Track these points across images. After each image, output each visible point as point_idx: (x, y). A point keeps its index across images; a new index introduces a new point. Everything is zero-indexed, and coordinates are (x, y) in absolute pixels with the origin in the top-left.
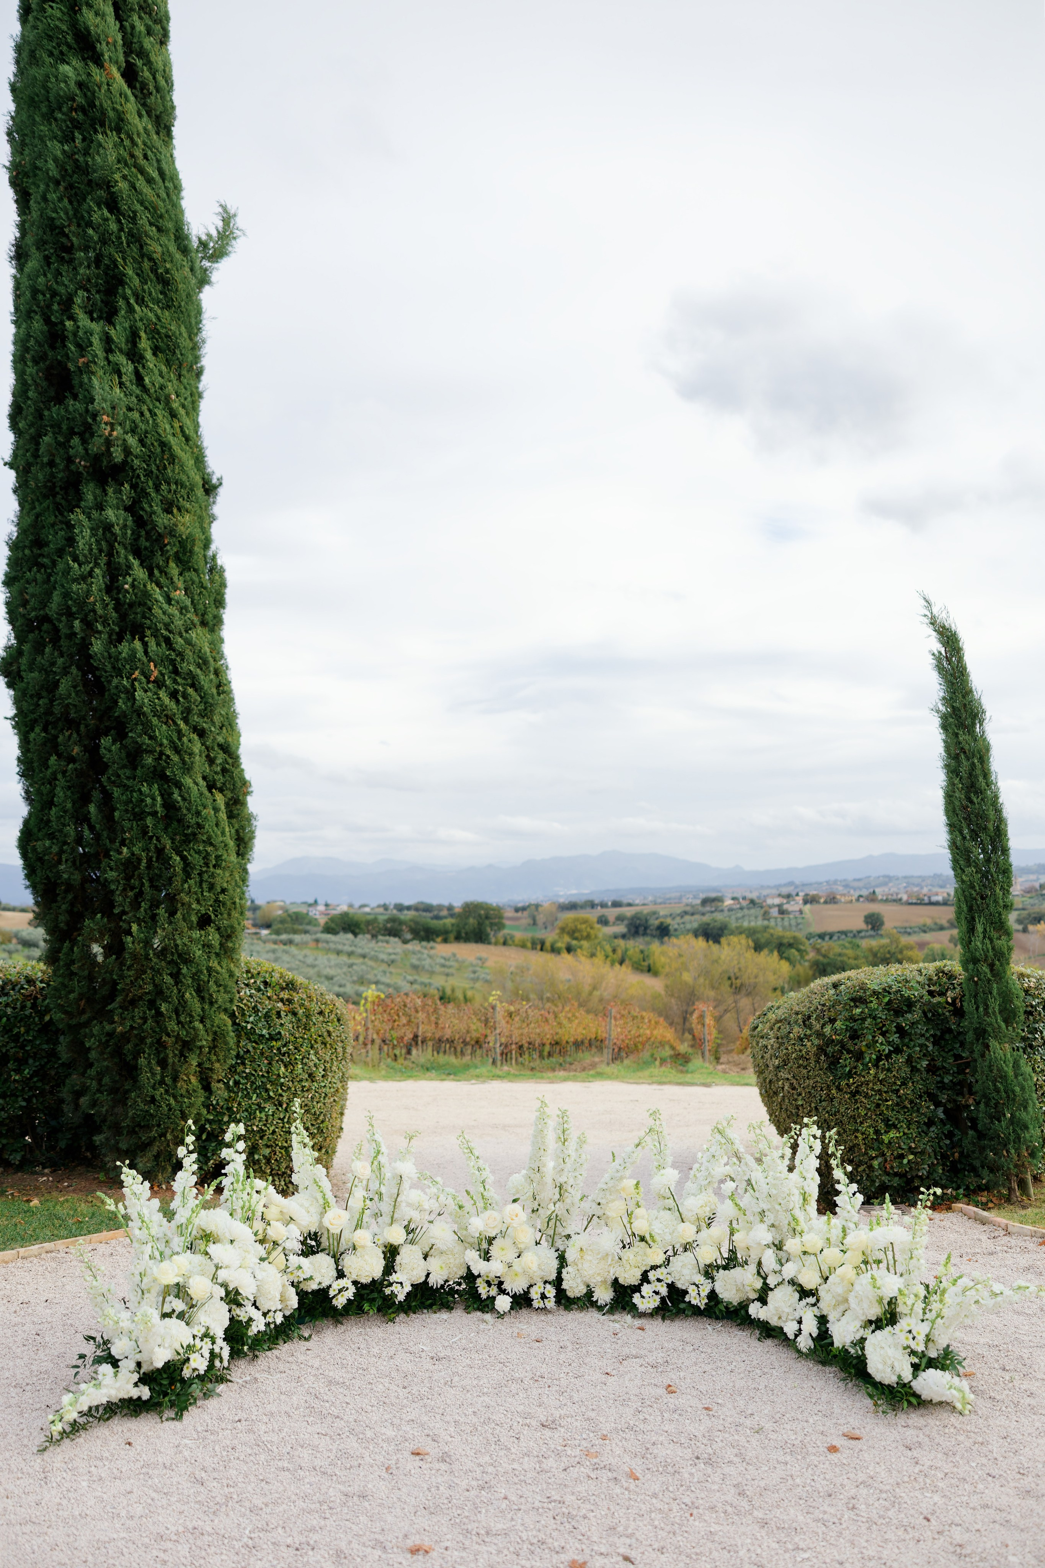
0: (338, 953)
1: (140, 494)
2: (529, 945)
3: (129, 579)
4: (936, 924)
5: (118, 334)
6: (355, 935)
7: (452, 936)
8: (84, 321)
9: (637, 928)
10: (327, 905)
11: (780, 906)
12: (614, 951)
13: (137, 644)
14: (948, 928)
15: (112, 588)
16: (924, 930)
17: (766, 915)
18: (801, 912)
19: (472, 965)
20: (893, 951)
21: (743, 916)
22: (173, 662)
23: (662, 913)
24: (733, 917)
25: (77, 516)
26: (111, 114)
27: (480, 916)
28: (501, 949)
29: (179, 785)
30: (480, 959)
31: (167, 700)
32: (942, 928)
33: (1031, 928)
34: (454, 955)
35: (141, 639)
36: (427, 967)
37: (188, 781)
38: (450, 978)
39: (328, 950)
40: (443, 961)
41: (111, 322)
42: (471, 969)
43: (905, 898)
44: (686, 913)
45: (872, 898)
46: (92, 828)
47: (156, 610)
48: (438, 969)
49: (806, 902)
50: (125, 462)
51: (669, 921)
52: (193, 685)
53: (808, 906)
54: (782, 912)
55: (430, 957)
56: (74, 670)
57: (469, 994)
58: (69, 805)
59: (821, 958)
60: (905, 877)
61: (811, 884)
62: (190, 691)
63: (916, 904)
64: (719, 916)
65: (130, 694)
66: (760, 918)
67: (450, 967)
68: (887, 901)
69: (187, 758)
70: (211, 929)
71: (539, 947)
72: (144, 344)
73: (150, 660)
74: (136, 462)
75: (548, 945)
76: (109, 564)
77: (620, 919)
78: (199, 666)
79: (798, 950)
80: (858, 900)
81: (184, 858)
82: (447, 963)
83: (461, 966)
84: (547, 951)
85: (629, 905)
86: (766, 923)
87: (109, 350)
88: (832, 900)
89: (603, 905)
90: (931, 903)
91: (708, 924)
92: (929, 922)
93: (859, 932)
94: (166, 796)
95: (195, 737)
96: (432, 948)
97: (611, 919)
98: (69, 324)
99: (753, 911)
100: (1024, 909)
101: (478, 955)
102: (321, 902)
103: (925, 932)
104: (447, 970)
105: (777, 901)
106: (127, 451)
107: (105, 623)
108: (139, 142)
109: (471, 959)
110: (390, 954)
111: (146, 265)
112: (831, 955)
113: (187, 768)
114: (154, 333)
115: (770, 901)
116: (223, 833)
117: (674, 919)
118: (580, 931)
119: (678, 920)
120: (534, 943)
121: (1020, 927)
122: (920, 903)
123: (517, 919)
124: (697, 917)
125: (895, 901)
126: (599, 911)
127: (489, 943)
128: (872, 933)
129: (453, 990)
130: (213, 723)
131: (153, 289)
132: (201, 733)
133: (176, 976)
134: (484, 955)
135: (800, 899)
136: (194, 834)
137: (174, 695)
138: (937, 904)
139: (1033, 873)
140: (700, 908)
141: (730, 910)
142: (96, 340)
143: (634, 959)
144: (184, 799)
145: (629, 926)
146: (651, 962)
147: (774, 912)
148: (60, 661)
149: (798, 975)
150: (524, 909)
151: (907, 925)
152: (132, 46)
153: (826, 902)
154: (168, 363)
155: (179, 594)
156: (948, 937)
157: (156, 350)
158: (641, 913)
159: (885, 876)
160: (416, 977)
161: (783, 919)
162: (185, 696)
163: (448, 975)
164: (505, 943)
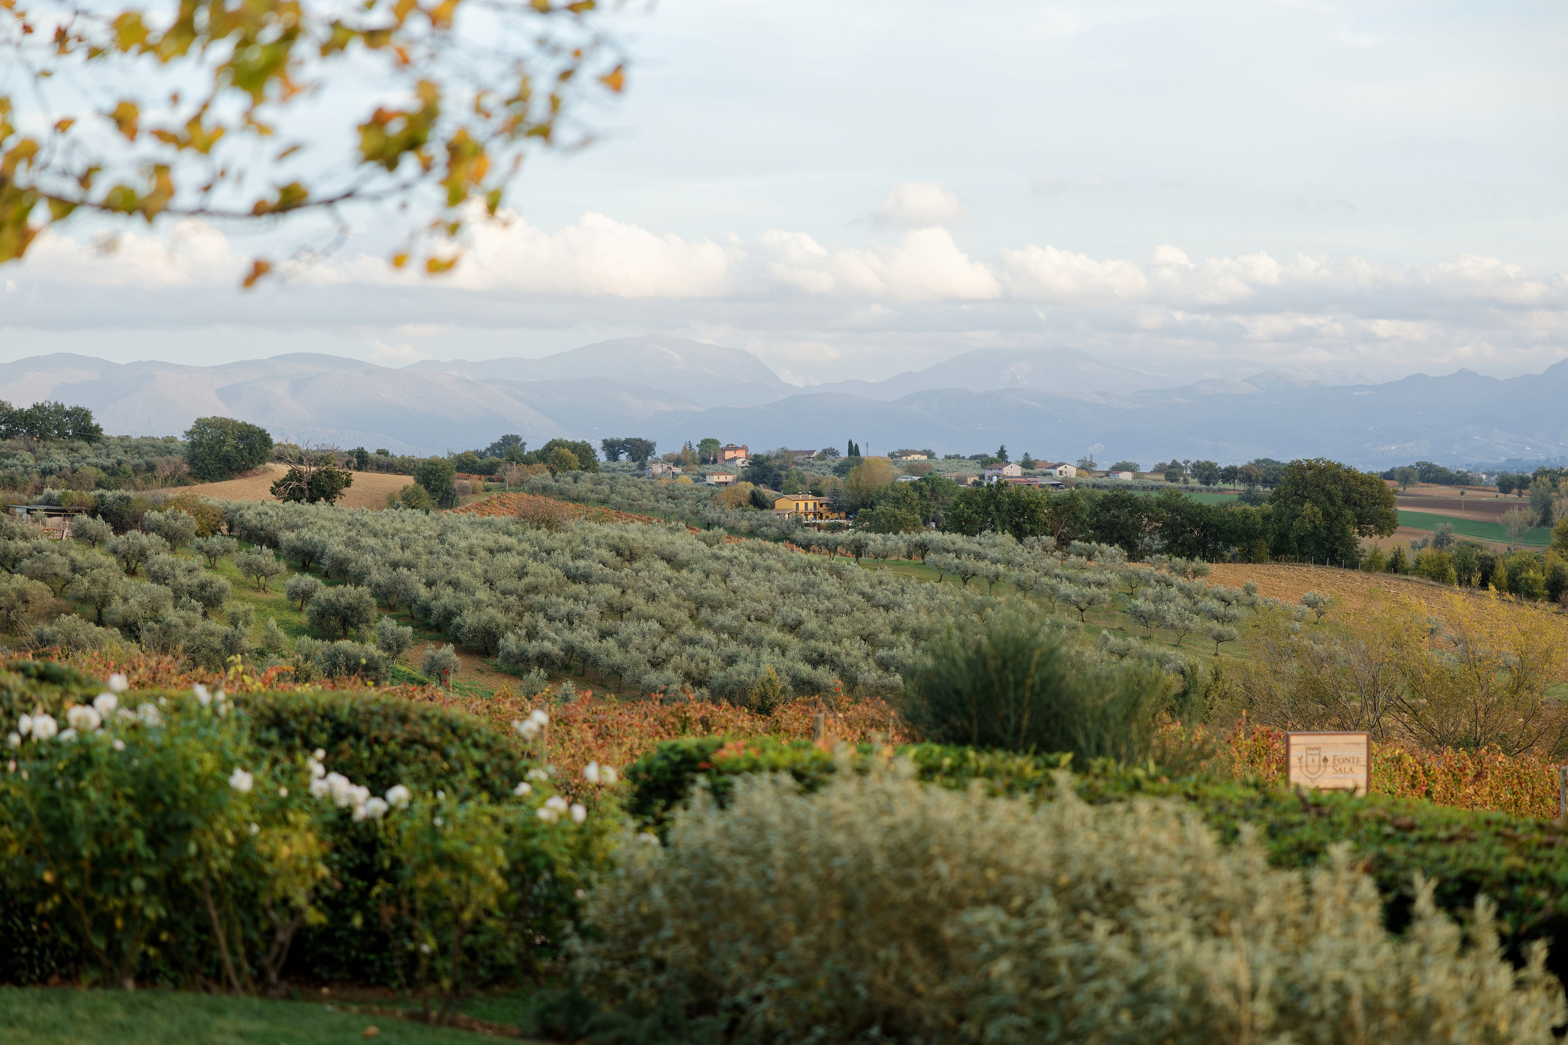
0: (966, 577)
2: (1452, 572)
6: (1020, 534)
10: (1027, 464)
19: (1287, 618)
30: (1311, 604)
34: (1249, 590)
36: (1171, 617)
38: (1219, 648)
39: (943, 572)
40: (1215, 605)
42: (1282, 627)
48: (1197, 623)
55: (1188, 594)
67: (1231, 620)
71: (1476, 579)
75: (1501, 572)
82: (1226, 611)
96: (1196, 573)
101: (1311, 593)
102: (1015, 455)
104: (1219, 628)
110: (1086, 584)
123: (1502, 508)
127: (1353, 566)
150: (1523, 483)
160: (1136, 643)
163: (1219, 639)
164: (1395, 566)
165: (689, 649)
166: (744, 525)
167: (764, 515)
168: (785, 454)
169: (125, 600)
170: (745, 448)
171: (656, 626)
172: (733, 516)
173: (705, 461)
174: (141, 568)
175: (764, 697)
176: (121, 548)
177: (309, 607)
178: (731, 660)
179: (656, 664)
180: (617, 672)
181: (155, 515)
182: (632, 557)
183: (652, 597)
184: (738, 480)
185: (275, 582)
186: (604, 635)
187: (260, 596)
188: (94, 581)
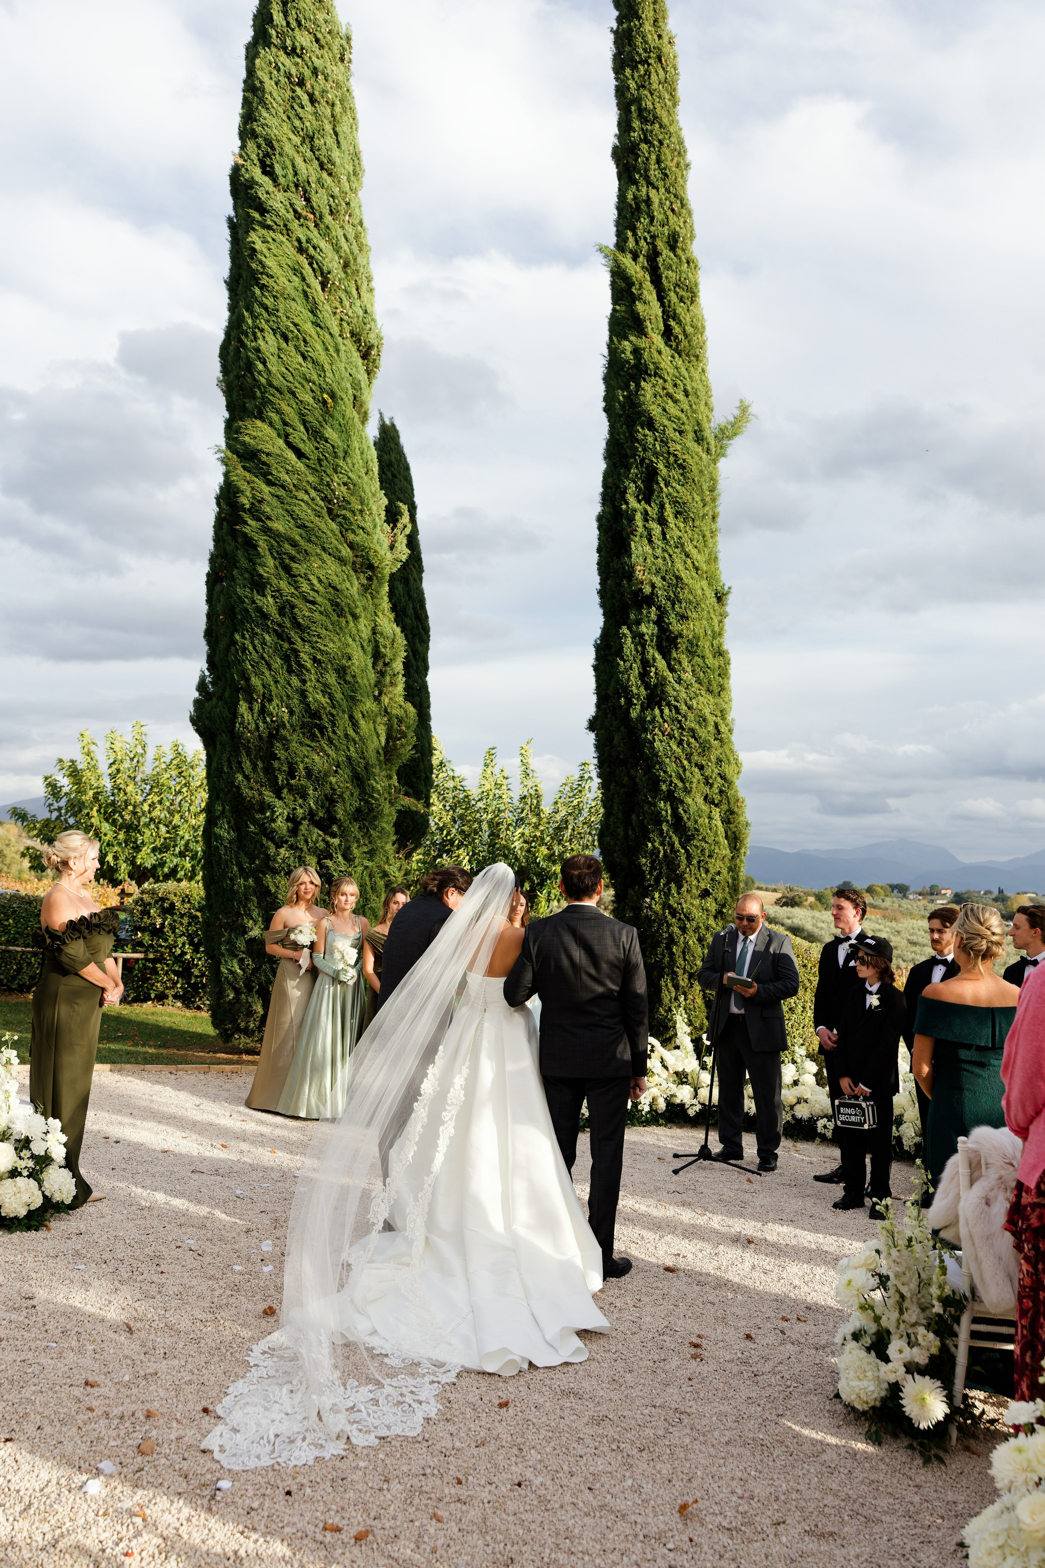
1: (662, 614)
3: (653, 669)
5: (653, 511)
8: (633, 503)
13: (657, 711)
15: (643, 675)
22: (680, 722)
26: (652, 367)
29: (682, 802)
31: (675, 747)
35: (659, 708)
37: (689, 800)
41: (648, 502)
46: (633, 830)
47: (669, 689)
50: (652, 593)
52: (694, 737)
56: (623, 729)
58: (620, 815)
62: (692, 740)
65: (652, 742)
69: (687, 785)
70: (710, 899)
72: (669, 512)
73: (665, 721)
74: (660, 592)
76: (641, 660)
78: (699, 723)
81: (687, 851)
87: (646, 520)
94: (675, 810)
95: (697, 770)
98: (624, 507)
106: (653, 586)
107: (638, 699)
108: (669, 379)
111: (672, 459)
113: (688, 791)
114: (675, 502)
116: (716, 835)
130: (710, 760)
131: (676, 473)
132: (701, 768)
133: (683, 929)
136: (693, 835)
137: (680, 743)
142: (638, 517)
144: (685, 812)
148: (615, 723)
152: (669, 314)
154: (685, 521)
155: (688, 676)
157: (677, 514)
162: (689, 744)
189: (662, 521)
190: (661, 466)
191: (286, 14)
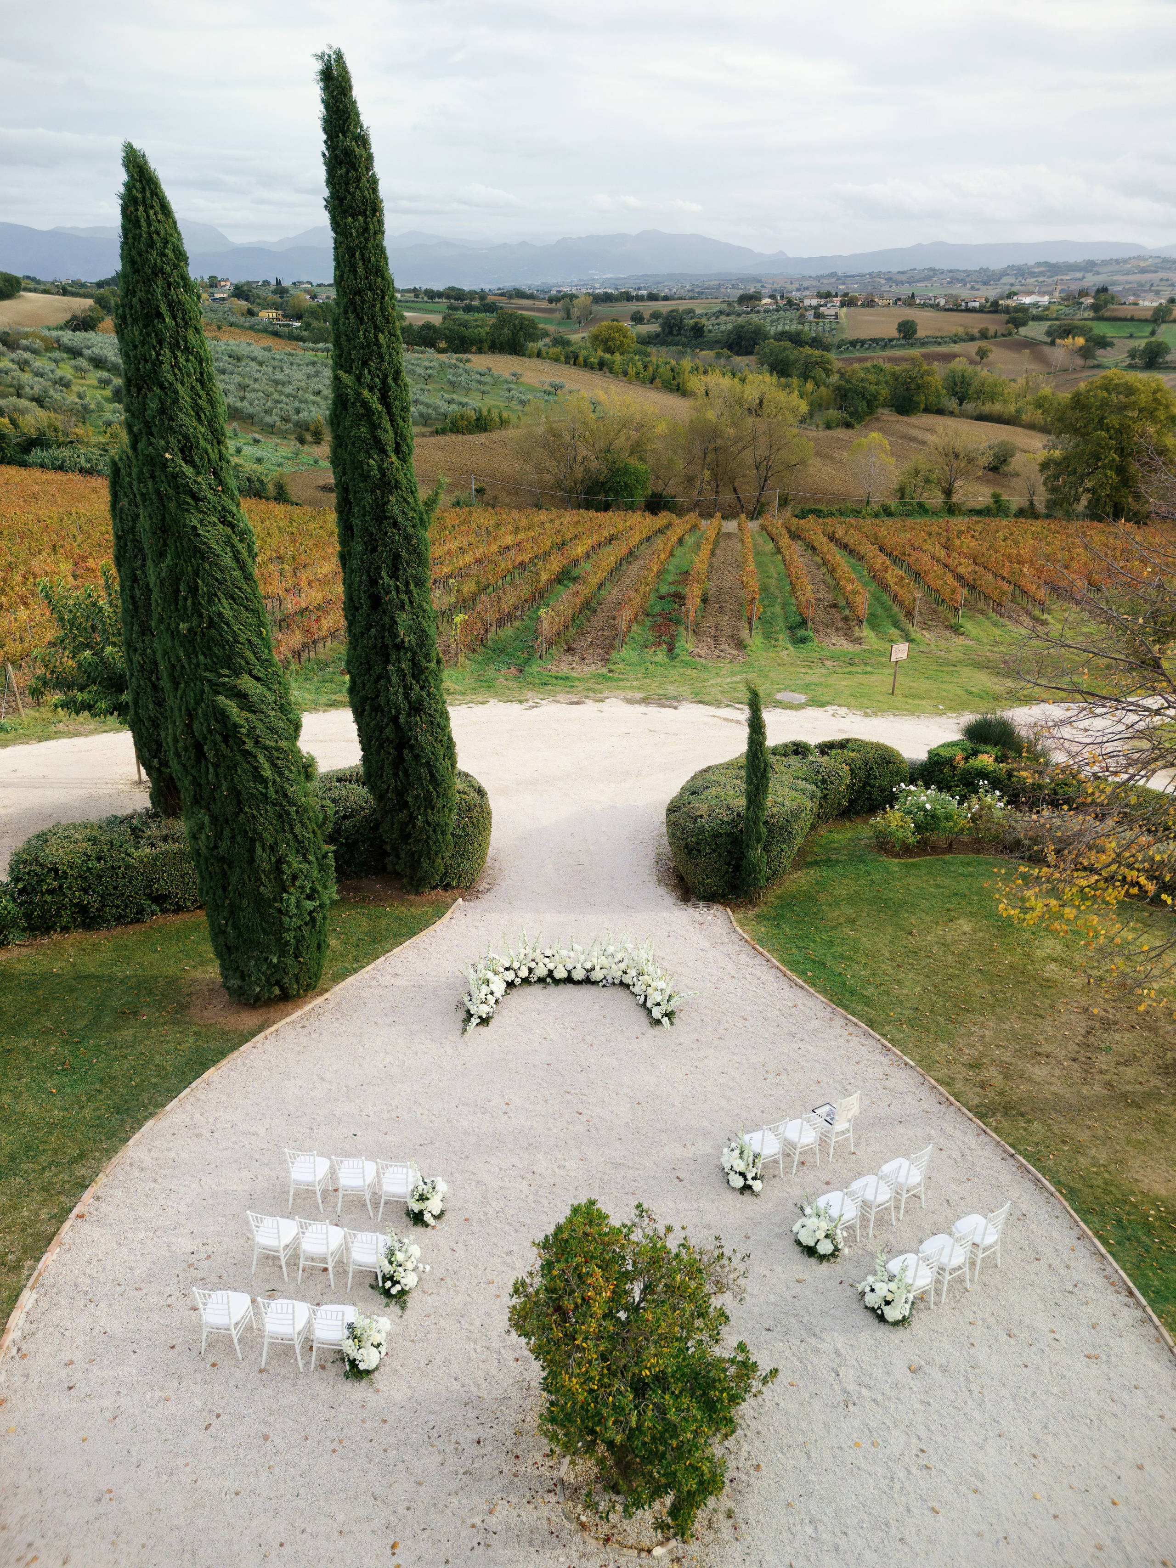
2: (563, 359)
3: (413, 691)
4: (967, 334)
5: (401, 583)
7: (486, 346)
8: (387, 579)
9: (671, 327)
11: (816, 308)
12: (646, 367)
13: (418, 719)
14: (979, 339)
15: (406, 696)
16: (956, 339)
17: (802, 319)
18: (836, 316)
19: (507, 382)
20: (914, 375)
21: (779, 319)
22: (431, 721)
23: (699, 311)
24: (768, 320)
25: (390, 667)
26: (393, 481)
27: (515, 326)
28: (536, 361)
30: (515, 374)
32: (972, 339)
33: (1058, 341)
34: (489, 369)
35: (420, 715)
36: (463, 383)
38: (486, 397)
41: (397, 578)
42: (506, 386)
43: (942, 302)
44: (721, 312)
45: (910, 301)
47: (424, 703)
48: (474, 385)
49: (843, 305)
51: (704, 321)
53: (845, 309)
54: (818, 315)
55: (466, 371)
57: (505, 415)
59: (843, 383)
60: (951, 271)
61: (853, 276)
62: (438, 730)
63: (952, 310)
64: (755, 318)
65: (415, 737)
66: (795, 322)
67: (486, 383)
68: (924, 305)
71: (572, 361)
72: (412, 585)
73: (423, 722)
75: (581, 359)
76: (404, 686)
77: (655, 316)
79: (825, 369)
80: (895, 303)
82: (483, 379)
83: (497, 382)
84: (580, 366)
85: (666, 298)
86: (800, 327)
87: (398, 593)
88: (870, 303)
89: (639, 298)
90: (968, 310)
91: (743, 327)
92: (960, 330)
93: (891, 340)
96: (468, 361)
97: (646, 316)
98: (381, 582)
99: (788, 314)
100: (1057, 319)
103: (955, 342)
104: (482, 388)
105: (814, 302)
107: (405, 711)
109: (506, 375)
110: (427, 368)
111: (410, 548)
112: (854, 381)
114: (415, 578)
115: (807, 302)
117: (708, 319)
118: (613, 339)
119: (713, 320)
120: (567, 358)
121: (1049, 340)
122: (956, 309)
124: (732, 317)
125: (931, 306)
126: (634, 306)
127: (523, 355)
128: (903, 342)
129: (489, 411)
131: (413, 558)
134: (517, 369)
135: (837, 300)
137: (431, 733)
138: (973, 310)
139: (1080, 270)
140: (737, 308)
141: (767, 311)
142: (392, 588)
143: (664, 377)
145: (663, 326)
146: (680, 380)
147: (810, 315)
149: (821, 399)
150: (557, 299)
151: (938, 334)
152: (396, 432)
153: (863, 306)
156: (976, 349)
158: (677, 311)
159: (930, 269)
160: (454, 396)
161: (817, 323)
163: (483, 393)
164: (539, 355)
165: (279, 405)
166: (247, 324)
167: (254, 320)
168: (248, 283)
169: (32, 388)
170: (228, 280)
171: (261, 394)
172: (241, 320)
173: (211, 286)
174: (26, 368)
175: (317, 428)
176: (16, 359)
177: (110, 387)
178: (298, 411)
179: (268, 412)
180: (251, 417)
181: (24, 342)
182: (239, 359)
183: (256, 380)
184: (230, 297)
185: (90, 375)
186: (242, 399)
187: (83, 381)
188: (13, 378)
189: (408, 592)
190: (404, 554)
191: (174, 317)
